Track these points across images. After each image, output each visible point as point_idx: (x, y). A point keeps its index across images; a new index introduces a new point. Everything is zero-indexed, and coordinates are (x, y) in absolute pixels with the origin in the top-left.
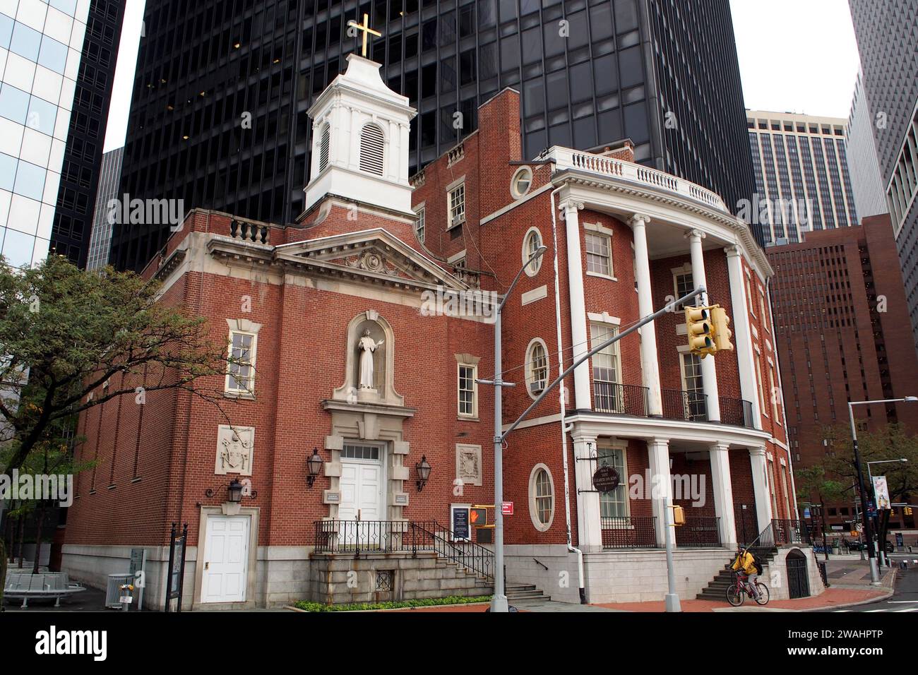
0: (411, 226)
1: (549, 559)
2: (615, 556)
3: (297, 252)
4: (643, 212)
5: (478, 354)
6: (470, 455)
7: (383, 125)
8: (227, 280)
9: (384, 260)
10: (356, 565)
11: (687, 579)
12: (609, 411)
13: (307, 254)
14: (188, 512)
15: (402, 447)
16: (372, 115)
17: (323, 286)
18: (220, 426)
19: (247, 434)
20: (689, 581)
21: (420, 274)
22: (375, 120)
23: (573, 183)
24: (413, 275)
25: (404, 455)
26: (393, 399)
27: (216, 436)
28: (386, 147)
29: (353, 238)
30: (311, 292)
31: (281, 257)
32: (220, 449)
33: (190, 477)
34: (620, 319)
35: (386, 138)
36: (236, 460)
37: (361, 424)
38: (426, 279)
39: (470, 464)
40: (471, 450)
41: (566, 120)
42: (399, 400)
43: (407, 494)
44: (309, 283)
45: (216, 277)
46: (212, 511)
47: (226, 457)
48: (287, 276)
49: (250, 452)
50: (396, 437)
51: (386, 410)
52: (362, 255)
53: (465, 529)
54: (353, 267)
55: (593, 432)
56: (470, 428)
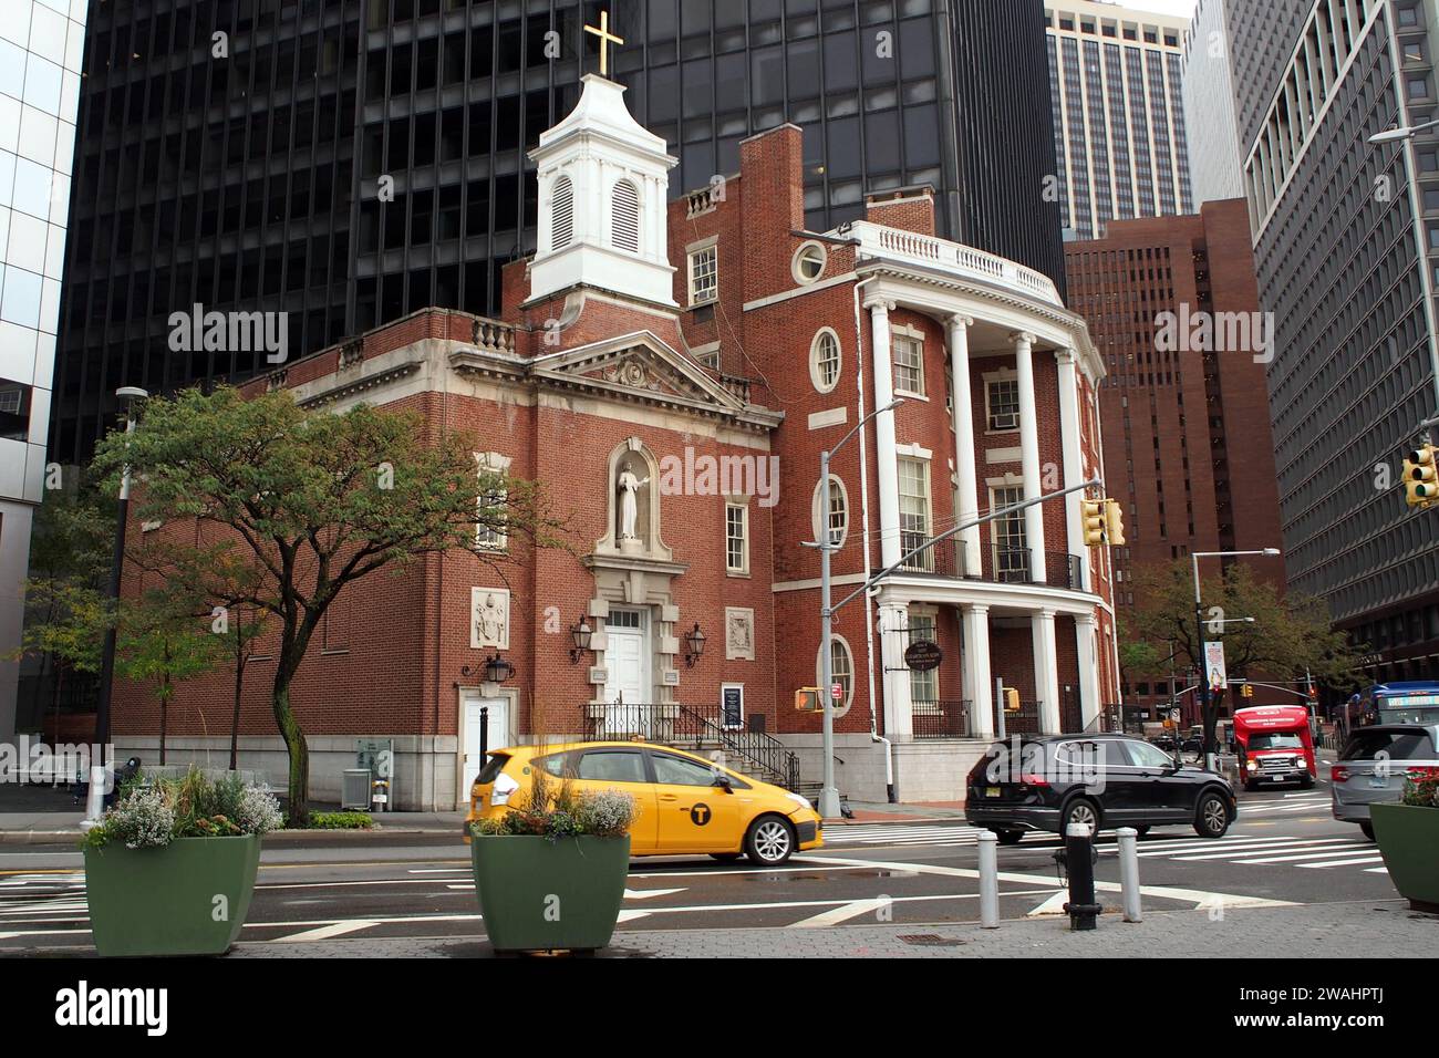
0: (673, 322)
1: (845, 751)
2: (928, 747)
3: (556, 366)
4: (965, 311)
7: (637, 180)
8: (471, 402)
9: (646, 371)
12: (915, 569)
13: (565, 369)
14: (446, 694)
15: (671, 613)
16: (624, 169)
17: (580, 407)
18: (473, 588)
19: (502, 597)
21: (686, 388)
22: (628, 176)
23: (885, 275)
24: (679, 389)
25: (673, 623)
26: (659, 553)
27: (469, 600)
28: (640, 211)
29: (615, 345)
30: (568, 416)
31: (539, 374)
32: (475, 617)
33: (445, 651)
34: (931, 452)
35: (641, 200)
36: (491, 631)
37: (627, 584)
38: (693, 395)
40: (741, 615)
41: (816, 118)
42: (665, 554)
43: (678, 672)
44: (565, 405)
45: (460, 398)
46: (471, 693)
47: (482, 626)
48: (540, 396)
50: (664, 600)
51: (655, 566)
52: (622, 365)
53: (736, 714)
54: (612, 382)
55: (904, 598)
56: (739, 587)
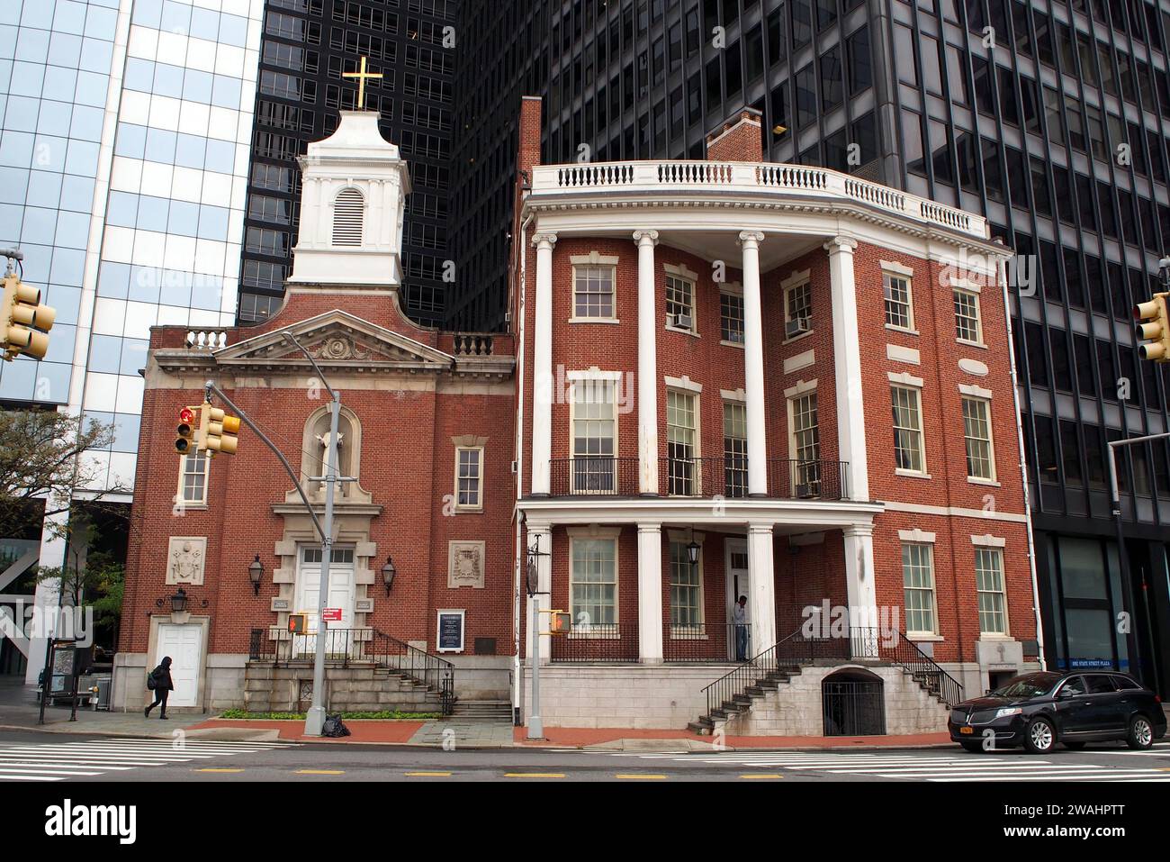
0: (390, 297)
3: (239, 354)
4: (646, 228)
5: (486, 434)
6: (468, 554)
7: (361, 186)
8: (179, 393)
9: (350, 344)
10: (275, 674)
11: (674, 703)
12: (597, 492)
13: (252, 354)
14: (140, 620)
15: (366, 548)
16: (347, 180)
17: (278, 384)
18: (171, 538)
19: (199, 544)
20: (678, 705)
21: (395, 352)
22: (350, 184)
24: (390, 354)
25: (370, 557)
26: (358, 497)
27: (167, 547)
28: (365, 211)
29: (304, 327)
30: (262, 393)
31: (221, 362)
32: (171, 560)
33: (141, 588)
35: (366, 201)
36: (186, 570)
38: (403, 356)
39: (468, 563)
40: (470, 547)
42: (367, 497)
43: (371, 600)
44: (262, 383)
45: (168, 391)
46: (163, 620)
47: (177, 567)
48: (237, 379)
49: (201, 561)
50: (361, 538)
51: (344, 510)
52: (324, 343)
53: (456, 638)
54: (313, 357)
55: (545, 522)
56: (469, 522)
